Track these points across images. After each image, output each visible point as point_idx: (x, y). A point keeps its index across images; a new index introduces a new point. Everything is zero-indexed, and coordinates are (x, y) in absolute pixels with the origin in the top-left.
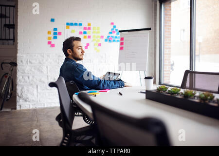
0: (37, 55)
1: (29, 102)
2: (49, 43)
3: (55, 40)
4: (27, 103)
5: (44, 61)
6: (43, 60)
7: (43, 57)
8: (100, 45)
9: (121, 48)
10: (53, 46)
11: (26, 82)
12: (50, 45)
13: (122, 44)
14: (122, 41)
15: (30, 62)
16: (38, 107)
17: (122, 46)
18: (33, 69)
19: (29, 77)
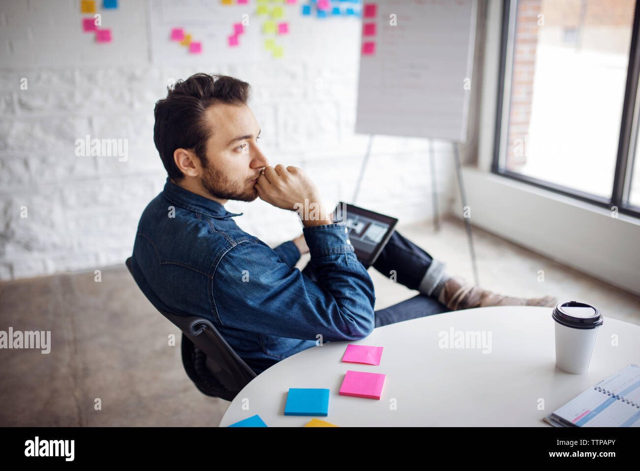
0: (44, 76)
1: (43, 250)
2: (89, 25)
3: (111, 13)
4: (36, 255)
5: (78, 97)
6: (71, 95)
7: (72, 82)
8: (283, 28)
9: (367, 49)
10: (104, 36)
11: (20, 181)
12: (91, 35)
13: (369, 30)
14: (369, 21)
15: (23, 105)
16: (77, 264)
17: (370, 39)
18: (38, 132)
19: (26, 164)
